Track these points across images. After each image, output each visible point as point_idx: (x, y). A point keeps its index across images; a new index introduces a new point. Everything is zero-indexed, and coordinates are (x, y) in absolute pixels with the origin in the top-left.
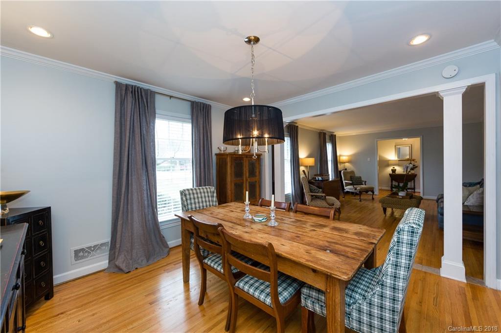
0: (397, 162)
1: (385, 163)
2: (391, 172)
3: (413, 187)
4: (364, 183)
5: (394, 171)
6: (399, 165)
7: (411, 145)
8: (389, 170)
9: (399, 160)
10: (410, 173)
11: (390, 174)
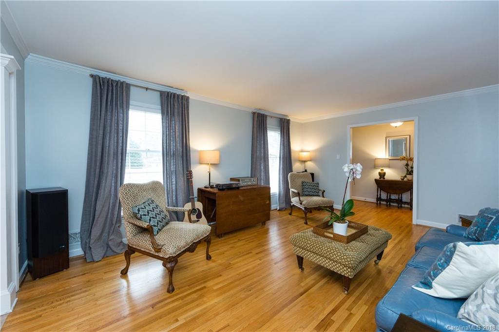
0: (387, 162)
1: (370, 164)
2: (378, 177)
3: (409, 201)
4: (321, 193)
5: (382, 175)
6: (389, 167)
7: (410, 136)
8: (375, 174)
9: (390, 160)
10: (405, 179)
11: (376, 180)
